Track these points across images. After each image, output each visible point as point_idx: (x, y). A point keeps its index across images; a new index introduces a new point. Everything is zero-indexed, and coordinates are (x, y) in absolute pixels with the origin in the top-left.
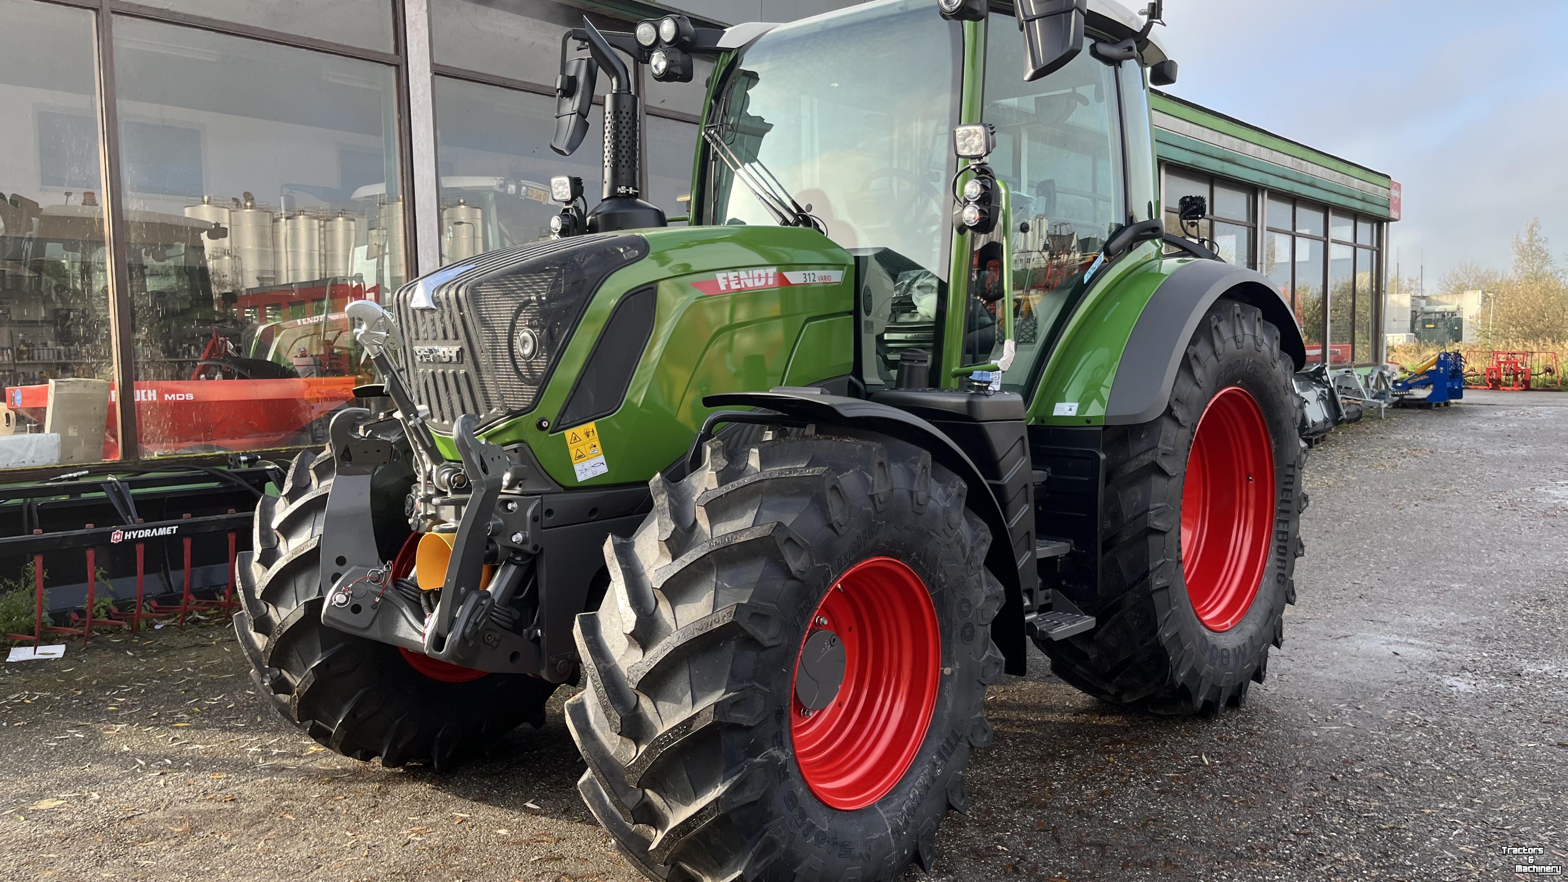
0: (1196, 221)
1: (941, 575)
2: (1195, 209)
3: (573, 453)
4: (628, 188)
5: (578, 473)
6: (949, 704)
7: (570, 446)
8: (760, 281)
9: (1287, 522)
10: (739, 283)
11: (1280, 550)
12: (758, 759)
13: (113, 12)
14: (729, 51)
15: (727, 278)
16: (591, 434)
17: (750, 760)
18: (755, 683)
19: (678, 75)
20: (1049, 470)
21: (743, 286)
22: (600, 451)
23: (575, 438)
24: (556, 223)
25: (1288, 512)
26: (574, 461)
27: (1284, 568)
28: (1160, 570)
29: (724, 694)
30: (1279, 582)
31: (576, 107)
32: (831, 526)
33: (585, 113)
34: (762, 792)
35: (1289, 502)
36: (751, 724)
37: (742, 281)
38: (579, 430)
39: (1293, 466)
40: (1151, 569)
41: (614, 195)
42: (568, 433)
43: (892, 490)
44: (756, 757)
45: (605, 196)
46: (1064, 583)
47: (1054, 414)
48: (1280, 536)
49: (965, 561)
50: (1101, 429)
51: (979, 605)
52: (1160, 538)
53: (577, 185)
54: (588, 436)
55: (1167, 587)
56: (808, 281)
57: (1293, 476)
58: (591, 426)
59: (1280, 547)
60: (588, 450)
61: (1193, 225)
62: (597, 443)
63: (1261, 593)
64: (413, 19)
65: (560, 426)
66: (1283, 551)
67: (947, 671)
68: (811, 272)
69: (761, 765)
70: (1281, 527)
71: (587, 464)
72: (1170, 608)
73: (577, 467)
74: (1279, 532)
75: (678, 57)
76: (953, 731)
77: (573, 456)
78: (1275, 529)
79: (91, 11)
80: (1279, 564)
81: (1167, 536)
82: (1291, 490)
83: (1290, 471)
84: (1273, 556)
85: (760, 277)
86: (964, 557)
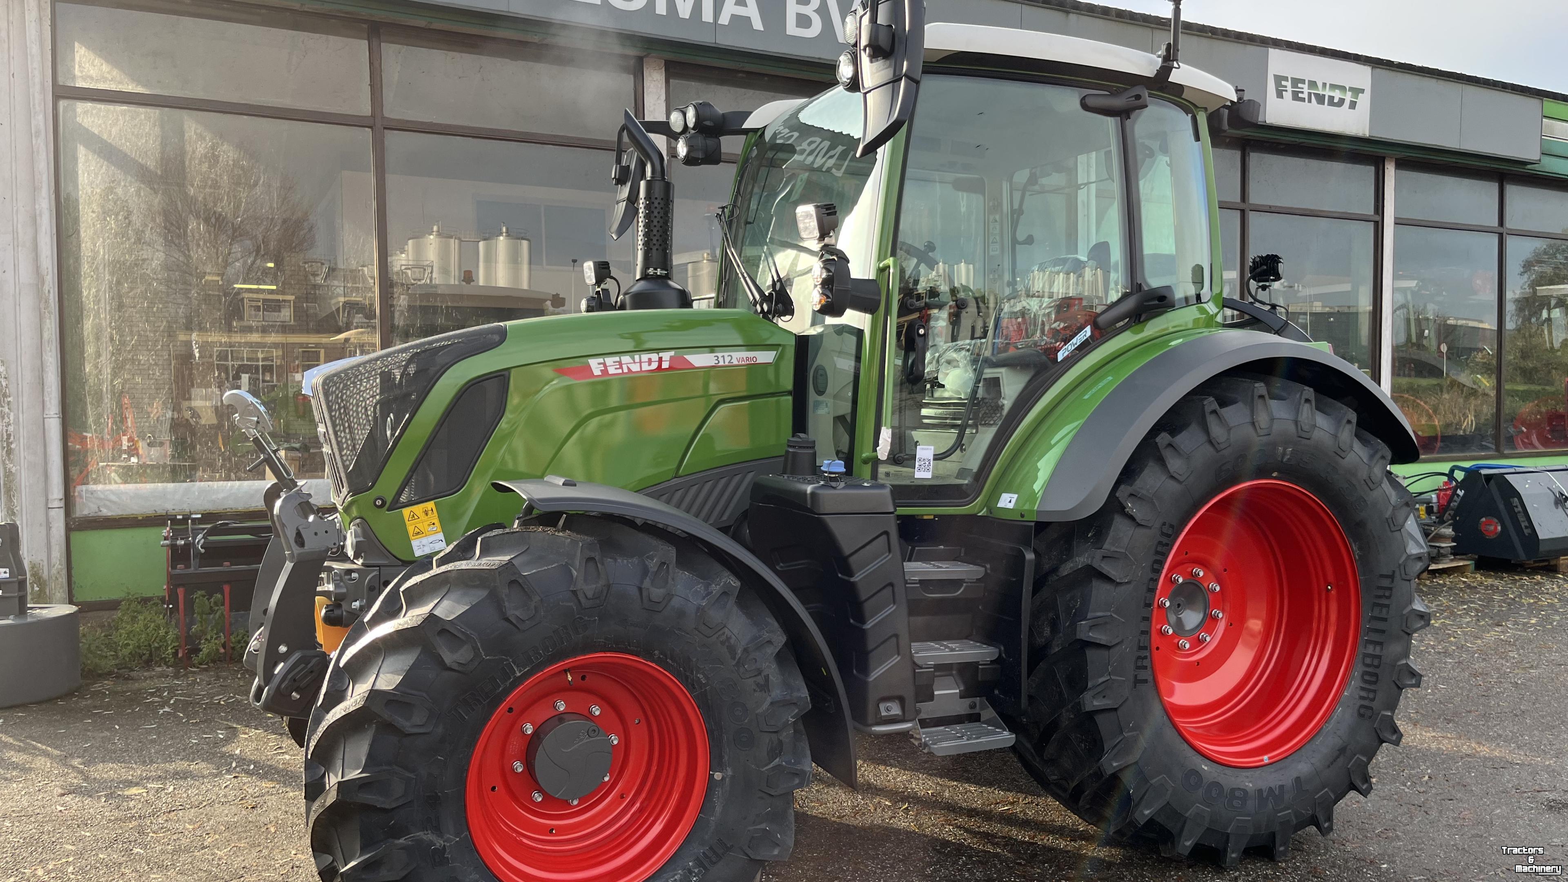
0: (1267, 284)
1: (699, 676)
2: (1264, 271)
3: (411, 529)
4: (656, 269)
5: (415, 548)
6: (718, 809)
7: (407, 523)
8: (650, 365)
9: (1381, 644)
10: (621, 368)
11: (1367, 678)
12: (402, 841)
13: (385, 128)
14: (755, 131)
15: (604, 364)
16: (430, 512)
17: (391, 840)
18: (395, 767)
19: (698, 159)
20: (988, 566)
21: (626, 370)
22: (439, 529)
23: (413, 516)
24: (583, 305)
25: (1383, 632)
26: (411, 537)
27: (1373, 700)
28: (1099, 689)
29: (360, 773)
30: (1361, 715)
31: (626, 195)
32: (507, 620)
33: (634, 200)
34: (403, 873)
35: (1385, 620)
36: (387, 807)
37: (625, 367)
38: (418, 509)
39: (1392, 577)
40: (1090, 685)
41: (645, 277)
42: (406, 512)
43: (609, 586)
44: (399, 839)
45: (638, 277)
46: (996, 692)
47: (999, 505)
48: (1368, 661)
49: (734, 663)
50: (1033, 524)
51: (760, 711)
52: (1104, 653)
53: (603, 271)
54: (427, 514)
55: (1116, 709)
56: (721, 363)
57: (1390, 589)
58: (431, 505)
59: (1365, 673)
60: (426, 527)
61: (1264, 288)
62: (436, 521)
63: (1329, 727)
64: (652, 109)
65: (396, 505)
66: (1371, 678)
67: (718, 776)
68: (726, 354)
69: (404, 848)
70: (1370, 650)
71: (425, 541)
72: (1121, 732)
73: (415, 543)
74: (1366, 655)
75: (700, 141)
76: (720, 840)
77: (411, 534)
78: (1361, 650)
79: (367, 129)
80: (1363, 694)
81: (1111, 651)
82: (1388, 606)
83: (1386, 583)
84: (1355, 683)
85: (650, 361)
86: (734, 658)
